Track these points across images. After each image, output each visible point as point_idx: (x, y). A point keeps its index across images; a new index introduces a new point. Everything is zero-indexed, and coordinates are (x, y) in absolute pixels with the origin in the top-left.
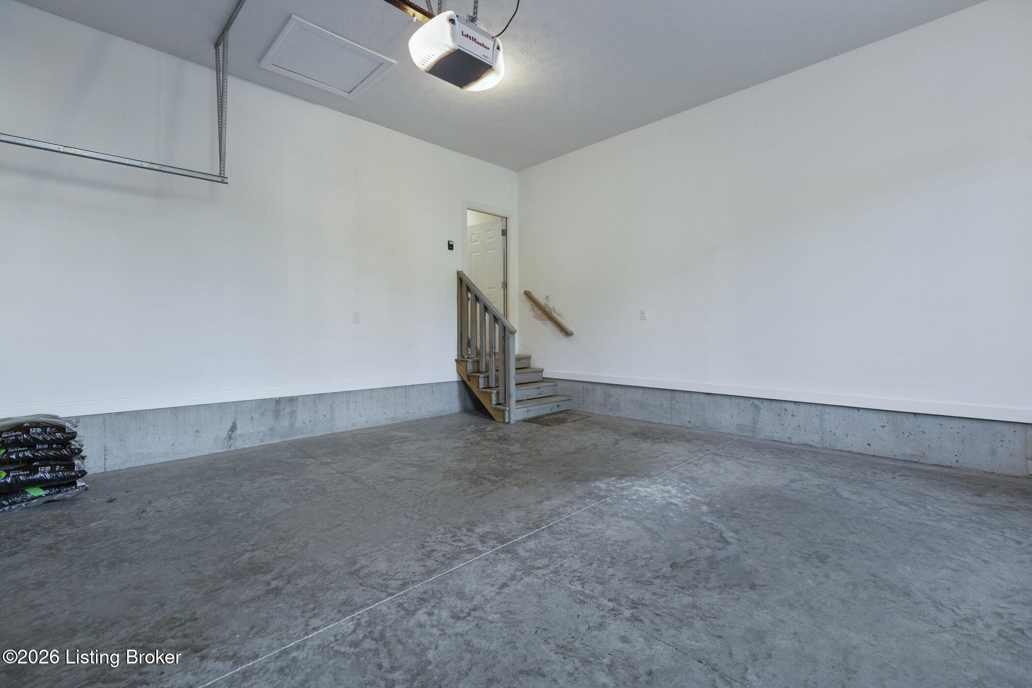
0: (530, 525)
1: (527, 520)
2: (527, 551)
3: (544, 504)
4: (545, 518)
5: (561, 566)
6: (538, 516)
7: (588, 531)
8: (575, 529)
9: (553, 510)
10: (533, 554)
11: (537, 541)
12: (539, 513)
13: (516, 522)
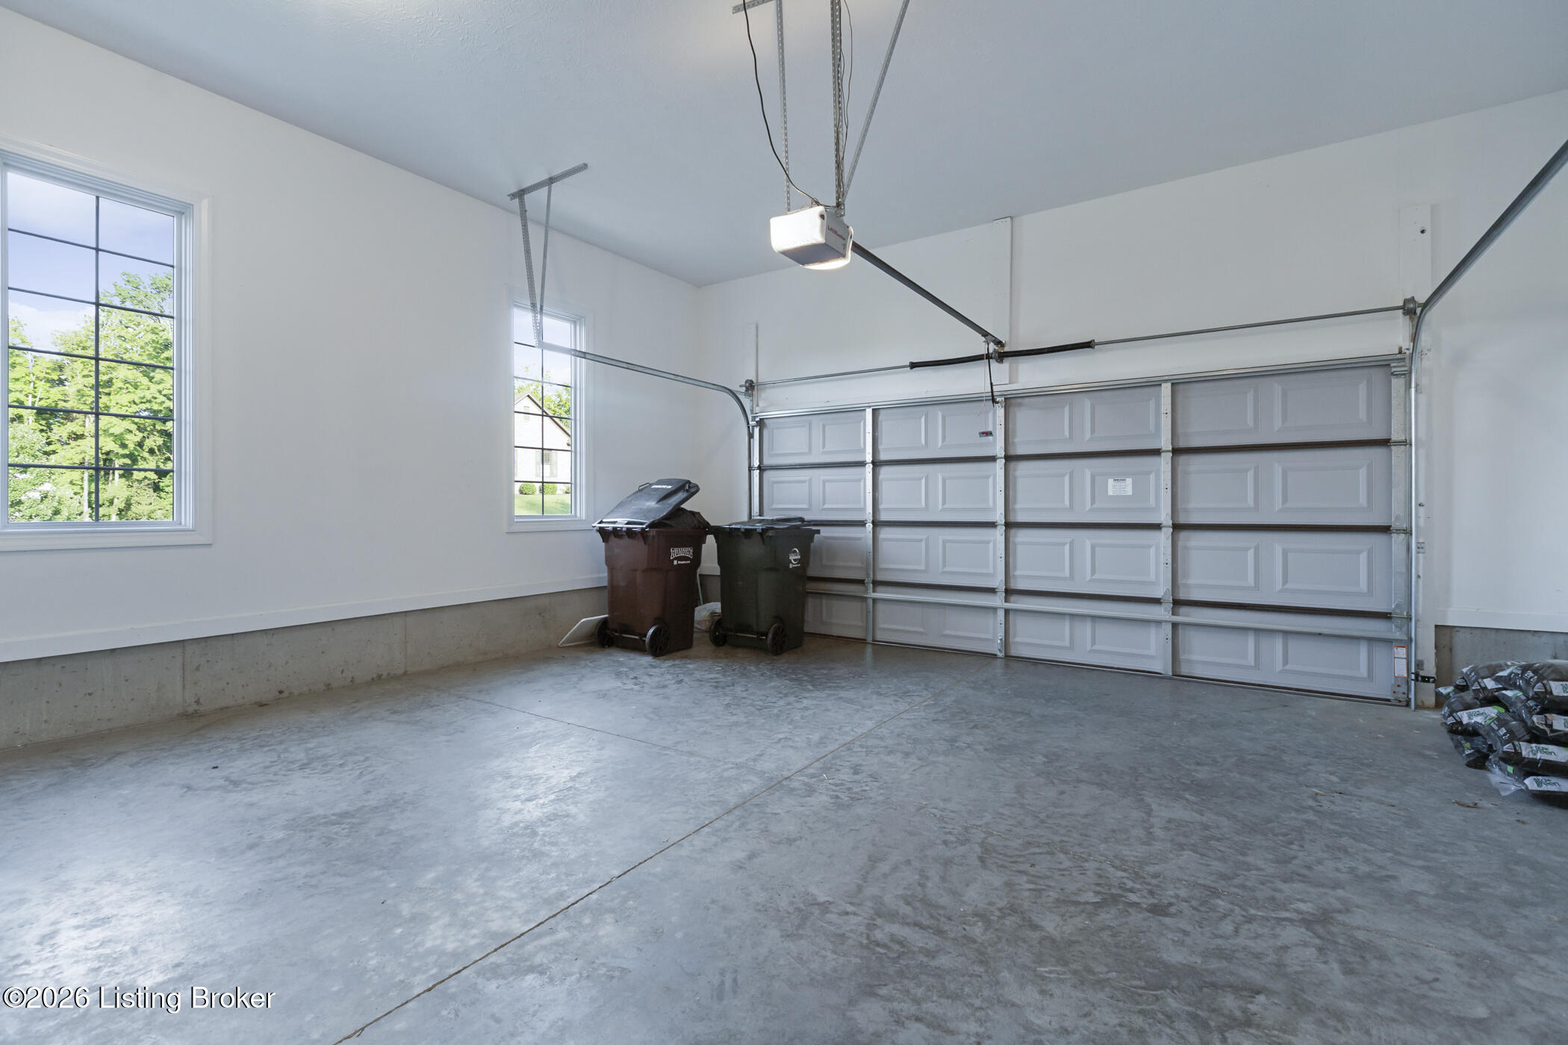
0: (756, 810)
1: (763, 817)
2: (749, 780)
3: (743, 851)
4: (737, 823)
5: (709, 772)
6: (749, 827)
7: (673, 809)
8: (691, 811)
9: (725, 840)
10: (742, 779)
11: (740, 791)
12: (750, 832)
13: (779, 814)
